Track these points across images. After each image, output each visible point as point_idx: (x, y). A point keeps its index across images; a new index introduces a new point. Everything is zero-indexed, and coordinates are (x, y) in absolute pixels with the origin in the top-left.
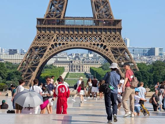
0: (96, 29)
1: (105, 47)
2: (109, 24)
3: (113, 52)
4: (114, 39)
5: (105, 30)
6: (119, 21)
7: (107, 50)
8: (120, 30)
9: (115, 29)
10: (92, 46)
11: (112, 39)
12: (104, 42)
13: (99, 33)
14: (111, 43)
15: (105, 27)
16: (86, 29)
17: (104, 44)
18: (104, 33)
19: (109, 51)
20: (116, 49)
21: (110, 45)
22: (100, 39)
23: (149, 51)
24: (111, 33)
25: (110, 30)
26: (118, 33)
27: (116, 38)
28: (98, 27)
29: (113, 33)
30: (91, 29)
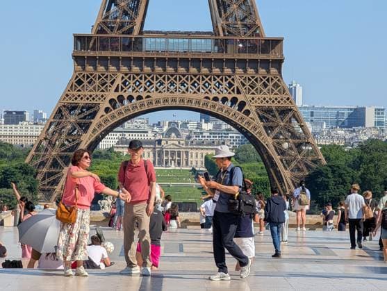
0: (219, 62)
1: (243, 104)
2: (253, 49)
3: (261, 118)
4: (265, 86)
5: (242, 63)
6: (276, 42)
7: (247, 113)
8: (278, 63)
9: (268, 61)
10: (211, 102)
11: (259, 85)
12: (239, 92)
13: (228, 71)
14: (257, 96)
15: (243, 56)
16: (197, 62)
17: (240, 98)
18: (239, 71)
19: (251, 115)
20: (269, 111)
21: (254, 102)
22: (231, 85)
23: (350, 115)
24: (257, 72)
25: (254, 63)
26: (274, 71)
27: (270, 85)
28: (225, 56)
29: (262, 71)
30: (208, 62)
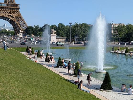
1: (12, 16)
2: (14, 6)
3: (16, 19)
4: (16, 13)
5: (12, 8)
7: (13, 18)
8: (19, 9)
9: (17, 8)
10: (6, 16)
11: (15, 13)
12: (11, 14)
13: (9, 10)
14: (15, 15)
15: (12, 7)
16: (3, 8)
17: (12, 15)
18: (11, 10)
19: (14, 18)
20: (18, 18)
21: (14, 15)
22: (10, 12)
24: (15, 10)
25: (14, 9)
26: (18, 10)
27: (17, 13)
28: (9, 7)
29: (16, 10)
30: (5, 8)
